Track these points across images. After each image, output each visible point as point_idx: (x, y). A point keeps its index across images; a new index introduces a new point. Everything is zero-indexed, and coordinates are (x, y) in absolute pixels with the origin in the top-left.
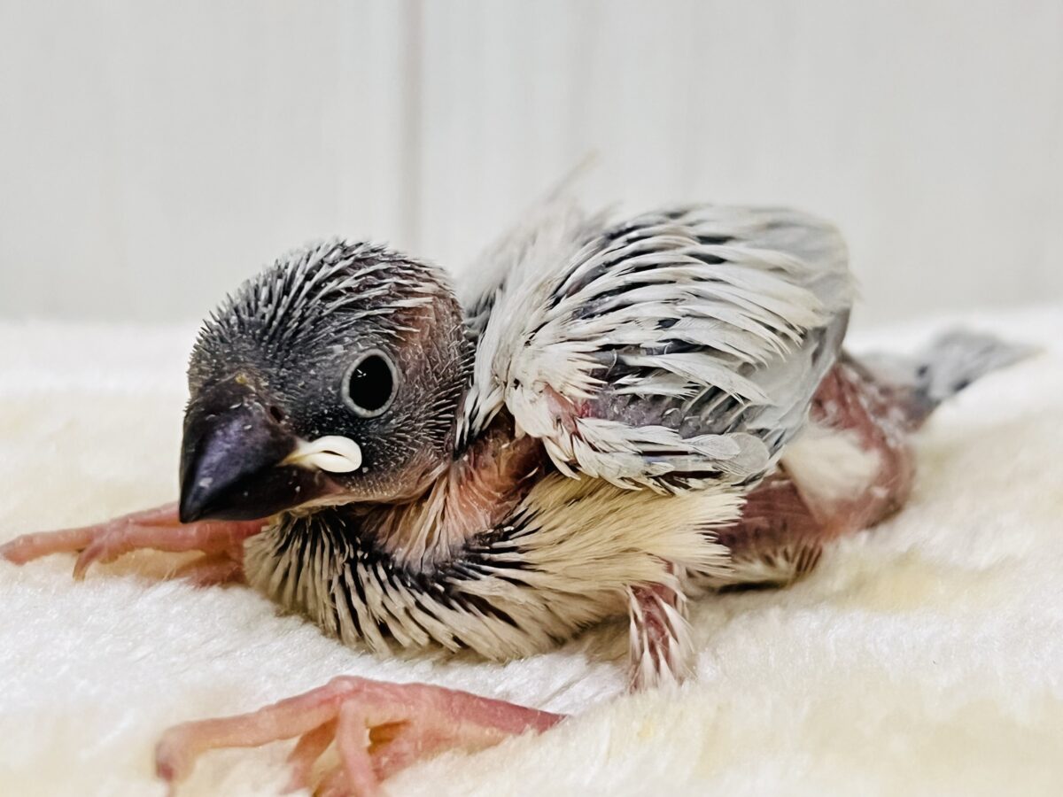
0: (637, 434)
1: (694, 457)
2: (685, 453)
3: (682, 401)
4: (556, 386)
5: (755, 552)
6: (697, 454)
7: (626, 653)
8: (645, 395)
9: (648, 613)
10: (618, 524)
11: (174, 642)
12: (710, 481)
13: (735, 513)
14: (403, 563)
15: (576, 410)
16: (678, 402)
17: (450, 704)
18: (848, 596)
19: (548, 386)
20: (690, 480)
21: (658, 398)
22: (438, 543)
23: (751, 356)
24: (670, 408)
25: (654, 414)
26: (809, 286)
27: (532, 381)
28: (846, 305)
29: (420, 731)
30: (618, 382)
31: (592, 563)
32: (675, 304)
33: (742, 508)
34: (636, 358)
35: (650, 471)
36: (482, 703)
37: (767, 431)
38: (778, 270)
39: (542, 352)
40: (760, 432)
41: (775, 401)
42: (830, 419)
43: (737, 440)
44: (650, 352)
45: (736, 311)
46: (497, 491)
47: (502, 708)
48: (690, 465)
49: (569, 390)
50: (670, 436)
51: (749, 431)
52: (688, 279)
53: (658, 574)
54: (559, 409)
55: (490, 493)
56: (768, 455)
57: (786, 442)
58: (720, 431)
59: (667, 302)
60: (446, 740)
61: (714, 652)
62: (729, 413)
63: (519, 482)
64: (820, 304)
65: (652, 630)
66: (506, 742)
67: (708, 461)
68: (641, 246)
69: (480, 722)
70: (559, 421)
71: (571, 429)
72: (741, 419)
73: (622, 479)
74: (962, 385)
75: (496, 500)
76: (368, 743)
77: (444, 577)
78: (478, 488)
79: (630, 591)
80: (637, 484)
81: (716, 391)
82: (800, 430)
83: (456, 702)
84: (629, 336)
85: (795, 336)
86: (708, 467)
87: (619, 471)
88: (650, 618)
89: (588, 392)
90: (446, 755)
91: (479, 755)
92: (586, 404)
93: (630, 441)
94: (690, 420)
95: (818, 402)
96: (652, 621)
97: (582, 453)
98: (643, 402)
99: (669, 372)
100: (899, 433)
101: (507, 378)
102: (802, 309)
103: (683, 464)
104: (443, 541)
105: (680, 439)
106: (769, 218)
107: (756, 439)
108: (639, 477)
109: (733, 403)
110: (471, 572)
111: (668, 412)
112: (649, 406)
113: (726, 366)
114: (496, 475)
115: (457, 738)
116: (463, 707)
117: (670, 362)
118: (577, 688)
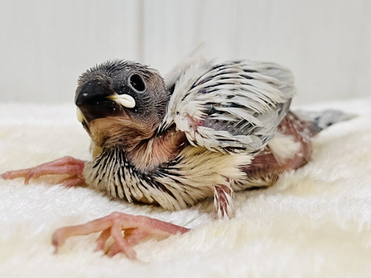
0: (217, 133)
1: (236, 142)
2: (233, 141)
3: (233, 123)
4: (191, 115)
5: (258, 176)
6: (238, 141)
7: (213, 210)
8: (221, 120)
9: (221, 196)
10: (211, 163)
11: (58, 204)
12: (242, 150)
13: (249, 162)
14: (139, 169)
15: (197, 123)
16: (232, 123)
17: (151, 222)
18: (287, 191)
19: (188, 115)
20: (235, 149)
21: (225, 122)
22: (150, 165)
23: (258, 110)
24: (230, 125)
25: (224, 127)
26: (280, 89)
27: (183, 112)
28: (291, 96)
29: (141, 231)
30: (212, 115)
31: (203, 177)
32: (234, 91)
33: (252, 160)
34: (219, 108)
35: (221, 146)
36: (163, 223)
37: (262, 136)
38: (270, 83)
39: (187, 103)
40: (260, 136)
41: (265, 126)
42: (283, 132)
43: (251, 137)
44: (223, 106)
45: (254, 95)
46: (171, 149)
47: (169, 225)
48: (235, 145)
49: (195, 116)
50: (229, 135)
51: (256, 135)
52: (239, 83)
53: (223, 182)
54: (191, 123)
55: (168, 150)
56: (262, 144)
57: (268, 140)
58: (246, 134)
59: (231, 90)
60: (150, 235)
61: (241, 210)
62: (249, 129)
63: (178, 147)
64: (283, 95)
65: (222, 202)
66: (170, 237)
67: (241, 144)
68: (224, 71)
69: (162, 229)
70: (191, 126)
71: (195, 130)
72: (253, 131)
73: (211, 148)
74: (330, 124)
75: (170, 153)
76: (123, 235)
77: (151, 175)
78: (164, 147)
79: (214, 188)
80: (217, 150)
81: (245, 121)
82: (273, 136)
83: (154, 222)
84: (217, 100)
85: (273, 105)
86: (241, 146)
87: (211, 145)
88: (221, 198)
89: (201, 117)
90: (150, 241)
91: (161, 241)
92: (201, 122)
93: (215, 135)
94: (236, 130)
95: (280, 127)
96: (221, 199)
97: (198, 138)
98: (220, 122)
99: (229, 113)
100: (308, 137)
101: (175, 112)
102: (276, 96)
103: (232, 144)
104: (152, 164)
105: (232, 136)
106: (269, 66)
107: (258, 138)
108: (217, 147)
109: (250, 126)
110: (161, 175)
111: (228, 127)
112: (222, 124)
113: (249, 113)
114: (170, 143)
115: (154, 234)
116: (156, 224)
117: (230, 110)
118: (195, 221)
